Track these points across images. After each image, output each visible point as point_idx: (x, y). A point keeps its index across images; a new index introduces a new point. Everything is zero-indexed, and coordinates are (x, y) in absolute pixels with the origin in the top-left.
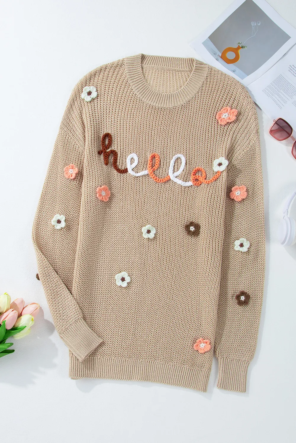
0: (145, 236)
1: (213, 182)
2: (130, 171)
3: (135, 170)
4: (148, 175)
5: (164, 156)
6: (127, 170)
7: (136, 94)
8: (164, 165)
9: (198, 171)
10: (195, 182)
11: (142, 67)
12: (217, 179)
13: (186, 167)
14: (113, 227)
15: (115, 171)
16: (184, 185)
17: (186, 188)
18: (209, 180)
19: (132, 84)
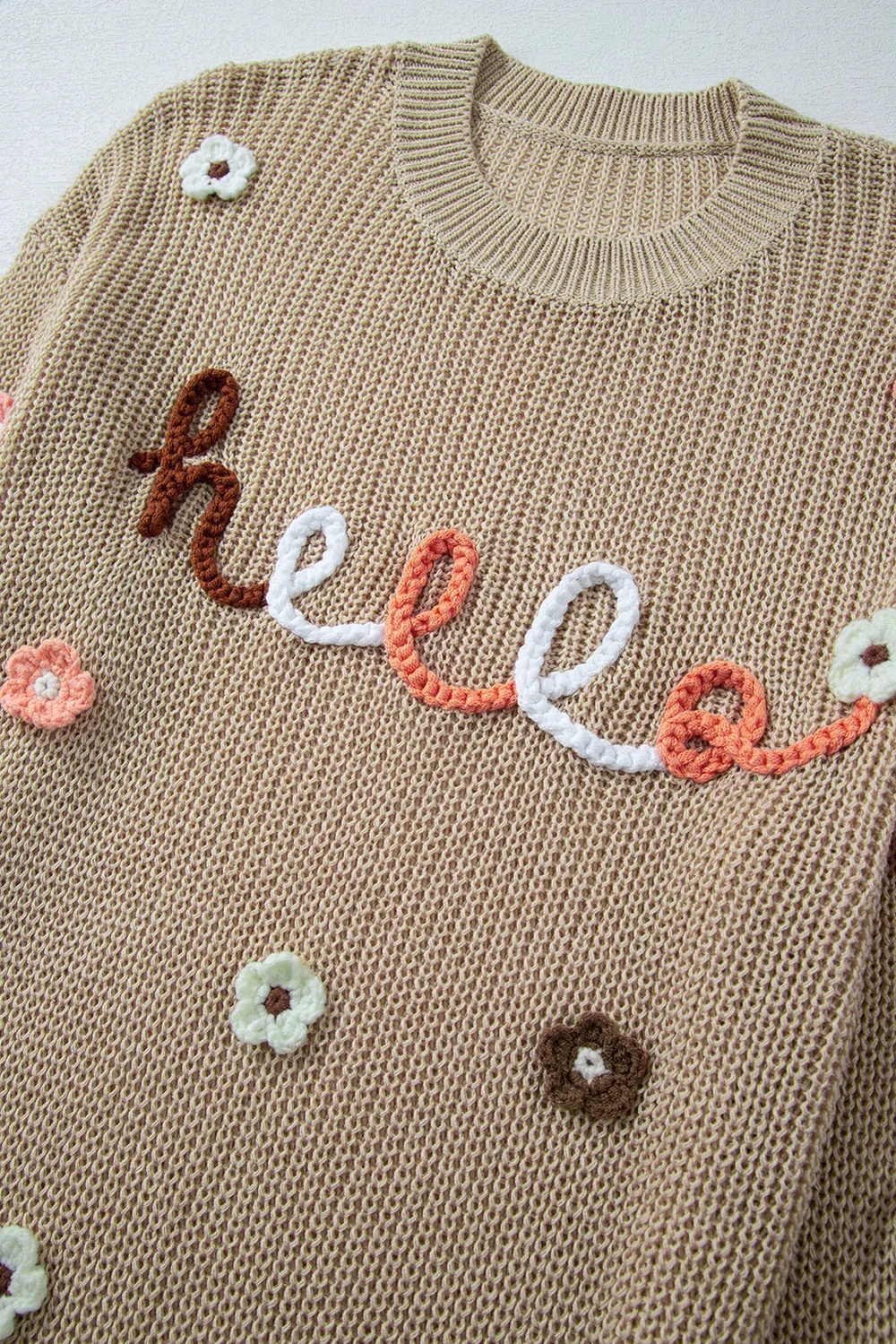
0: (249, 1025)
1: (807, 767)
2: (277, 601)
3: (314, 603)
4: (380, 649)
5: (510, 560)
6: (263, 596)
7: (415, 222)
8: (496, 614)
9: (720, 682)
10: (685, 755)
11: (475, 116)
12: (844, 748)
13: (635, 648)
14: (53, 910)
15: (196, 586)
16: (603, 760)
17: (612, 782)
18: (781, 750)
19: (406, 177)
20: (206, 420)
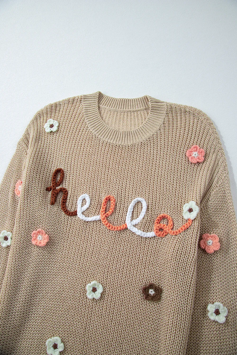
0: (90, 295)
1: (182, 233)
2: (79, 215)
3: (86, 213)
4: (100, 220)
5: (121, 199)
6: (76, 213)
7: (91, 132)
8: (120, 210)
9: (163, 218)
10: (159, 233)
11: (99, 107)
12: (188, 229)
13: (147, 213)
14: (50, 279)
15: (63, 213)
16: (145, 236)
17: (147, 240)
18: (176, 231)
19: (88, 122)
20: (59, 179)
